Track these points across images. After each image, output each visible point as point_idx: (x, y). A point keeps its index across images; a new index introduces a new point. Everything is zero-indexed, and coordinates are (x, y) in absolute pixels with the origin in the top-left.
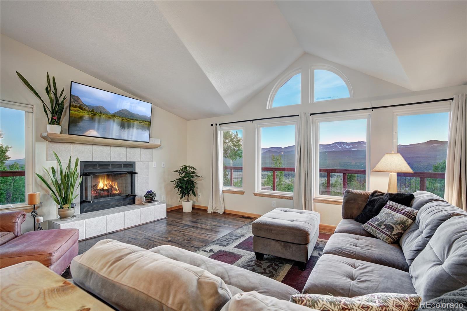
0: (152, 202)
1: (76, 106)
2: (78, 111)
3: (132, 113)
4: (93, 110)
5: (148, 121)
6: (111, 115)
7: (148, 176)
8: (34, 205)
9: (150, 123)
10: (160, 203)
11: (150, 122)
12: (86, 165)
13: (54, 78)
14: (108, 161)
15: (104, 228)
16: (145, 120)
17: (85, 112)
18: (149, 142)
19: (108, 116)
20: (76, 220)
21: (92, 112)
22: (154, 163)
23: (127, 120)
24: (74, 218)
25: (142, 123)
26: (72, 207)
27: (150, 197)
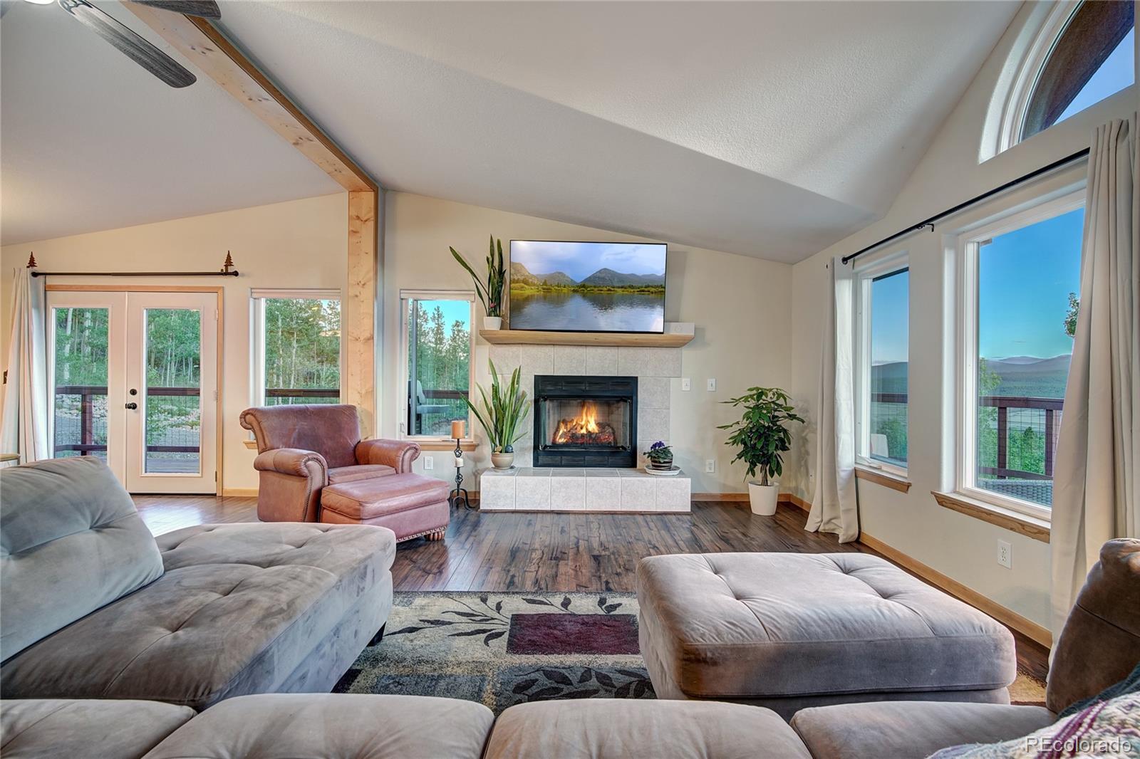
0: (662, 468)
1: (518, 281)
2: (522, 287)
3: (620, 274)
4: (545, 281)
5: (659, 284)
6: (578, 286)
7: (669, 409)
8: (458, 440)
9: (663, 289)
10: (682, 474)
11: (665, 288)
12: (542, 383)
13: (499, 243)
14: (580, 375)
15: (547, 500)
16: (650, 284)
17: (533, 287)
18: (662, 333)
19: (572, 289)
20: (513, 475)
21: (544, 287)
22: (683, 380)
23: (611, 291)
24: (510, 471)
25: (643, 291)
26: (506, 452)
27: (660, 458)
